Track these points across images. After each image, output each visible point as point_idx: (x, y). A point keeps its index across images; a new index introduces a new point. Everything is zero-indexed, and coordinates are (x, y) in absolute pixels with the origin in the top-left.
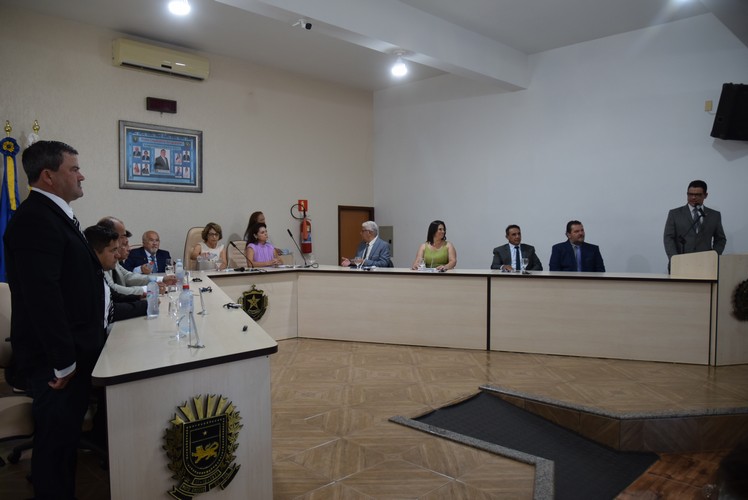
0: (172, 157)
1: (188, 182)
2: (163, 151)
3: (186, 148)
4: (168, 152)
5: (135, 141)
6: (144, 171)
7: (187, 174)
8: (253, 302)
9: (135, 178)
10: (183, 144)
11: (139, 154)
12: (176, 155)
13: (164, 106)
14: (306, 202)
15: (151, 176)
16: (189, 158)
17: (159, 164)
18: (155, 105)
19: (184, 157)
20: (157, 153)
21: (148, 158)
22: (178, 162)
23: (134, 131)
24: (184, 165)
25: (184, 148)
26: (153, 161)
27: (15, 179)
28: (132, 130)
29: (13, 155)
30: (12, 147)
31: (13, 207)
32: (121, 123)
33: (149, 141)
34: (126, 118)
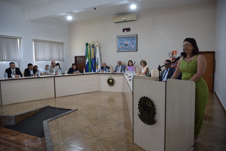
0: (129, 43)
1: (133, 49)
2: (127, 42)
3: (133, 40)
4: (128, 41)
5: (120, 40)
6: (122, 47)
8: (111, 81)
9: (120, 49)
11: (121, 43)
12: (130, 42)
13: (128, 30)
14: (176, 52)
15: (124, 48)
16: (134, 42)
17: (126, 45)
18: (125, 30)
19: (132, 42)
20: (126, 42)
21: (123, 44)
22: (131, 44)
23: (120, 38)
25: (132, 40)
26: (125, 45)
27: (94, 52)
28: (119, 38)
29: (94, 48)
30: (93, 46)
31: (93, 58)
32: (117, 36)
33: (124, 39)
34: (119, 35)
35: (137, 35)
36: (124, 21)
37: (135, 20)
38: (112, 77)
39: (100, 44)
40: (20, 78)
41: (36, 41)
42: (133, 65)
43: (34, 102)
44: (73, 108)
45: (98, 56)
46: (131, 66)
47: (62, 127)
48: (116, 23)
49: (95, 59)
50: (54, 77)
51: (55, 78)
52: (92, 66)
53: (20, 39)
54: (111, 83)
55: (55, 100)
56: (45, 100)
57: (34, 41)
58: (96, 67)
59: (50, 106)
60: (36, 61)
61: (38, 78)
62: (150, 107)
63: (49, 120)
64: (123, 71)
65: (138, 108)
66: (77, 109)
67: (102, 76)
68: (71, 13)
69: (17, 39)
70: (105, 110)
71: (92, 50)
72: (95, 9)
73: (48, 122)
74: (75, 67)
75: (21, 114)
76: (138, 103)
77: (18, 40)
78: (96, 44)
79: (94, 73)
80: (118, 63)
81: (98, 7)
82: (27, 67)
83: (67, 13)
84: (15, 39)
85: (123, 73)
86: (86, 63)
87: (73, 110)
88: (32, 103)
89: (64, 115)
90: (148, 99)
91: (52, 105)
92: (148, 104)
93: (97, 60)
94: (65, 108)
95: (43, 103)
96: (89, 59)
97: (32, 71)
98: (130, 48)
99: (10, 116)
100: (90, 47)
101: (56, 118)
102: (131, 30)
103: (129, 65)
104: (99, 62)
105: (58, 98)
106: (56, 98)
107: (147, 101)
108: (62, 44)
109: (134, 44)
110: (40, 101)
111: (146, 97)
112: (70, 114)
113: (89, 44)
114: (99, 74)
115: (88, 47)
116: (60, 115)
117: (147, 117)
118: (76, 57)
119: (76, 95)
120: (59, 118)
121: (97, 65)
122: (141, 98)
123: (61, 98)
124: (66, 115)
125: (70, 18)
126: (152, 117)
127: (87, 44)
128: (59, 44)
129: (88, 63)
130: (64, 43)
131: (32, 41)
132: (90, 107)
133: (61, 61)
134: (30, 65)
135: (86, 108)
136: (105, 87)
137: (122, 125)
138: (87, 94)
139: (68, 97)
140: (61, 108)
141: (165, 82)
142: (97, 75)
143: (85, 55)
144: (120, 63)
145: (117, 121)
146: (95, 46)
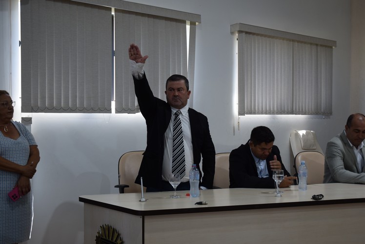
41: (247, 32)
53: (195, 21)
57: (240, 32)
60: (242, 112)
69: (184, 22)
77: (188, 27)
84: (179, 21)
108: (327, 46)
128: (317, 45)
131: (232, 33)
133: (324, 114)
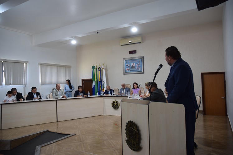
0: (136, 65)
1: (140, 71)
2: (133, 64)
3: (139, 62)
4: (134, 64)
5: (127, 63)
6: (129, 69)
7: (140, 69)
8: (115, 104)
9: (127, 72)
10: (138, 61)
11: (128, 65)
13: (135, 52)
15: (131, 71)
17: (133, 67)
18: (131, 52)
19: (139, 64)
20: (132, 64)
22: (137, 66)
24: (139, 66)
25: (138, 62)
26: (131, 67)
27: (100, 75)
28: (126, 60)
29: (100, 70)
30: (100, 69)
31: (100, 81)
32: (124, 59)
33: (130, 62)
34: (125, 57)
35: (143, 57)
36: (130, 44)
37: (140, 43)
38: (117, 100)
39: (106, 67)
40: (23, 102)
41: (43, 65)
42: (138, 87)
43: (35, 126)
44: (71, 133)
45: (104, 78)
46: (136, 88)
47: (54, 153)
48: (122, 45)
49: (101, 82)
50: (57, 100)
51: (58, 102)
52: (98, 88)
53: (27, 63)
54: (115, 106)
55: (57, 124)
56: (46, 125)
57: (41, 65)
58: (103, 90)
59: (49, 131)
60: (42, 84)
61: (40, 101)
62: (135, 132)
63: (43, 145)
64: (127, 94)
65: (126, 133)
66: (75, 134)
67: (106, 99)
68: (75, 38)
69: (24, 63)
70: (104, 135)
71: (99, 73)
72: (98, 33)
73: (41, 147)
74: (81, 89)
75: (17, 139)
76: (125, 128)
77: (25, 64)
78: (103, 67)
79: (99, 96)
80: (122, 86)
81: (101, 31)
82: (30, 91)
83: (71, 37)
84: (22, 63)
85: (127, 96)
86: (93, 86)
87: (71, 135)
88: (32, 127)
89: (60, 140)
90: (133, 123)
91: (51, 130)
92: (134, 128)
93: (103, 83)
94: (63, 132)
95: (43, 127)
96: (95, 82)
97: (36, 94)
98: (136, 70)
99: (6, 141)
100: (96, 70)
101: (51, 144)
102: (137, 52)
103: (134, 88)
104: (106, 85)
105: (60, 122)
106: (58, 123)
107: (133, 126)
108: (69, 67)
109: (140, 66)
110: (40, 125)
111: (131, 121)
112: (67, 140)
113: (96, 67)
114: (104, 98)
115: (95, 69)
116: (56, 140)
117: (133, 143)
118: (83, 80)
119: (79, 120)
120: (54, 143)
121: (104, 88)
122: (127, 122)
123: (63, 122)
124: (62, 140)
125: (74, 42)
126: (137, 142)
127: (93, 67)
128: (65, 67)
129: (94, 85)
130: (71, 66)
131: (39, 65)
132: (89, 131)
134: (34, 88)
135: (84, 133)
136: (110, 111)
137: (117, 151)
138: (90, 118)
139: (70, 121)
140: (59, 132)
141: (148, 106)
142: (101, 99)
143: (91, 78)
144: (124, 86)
145: (113, 147)
146: (102, 68)
